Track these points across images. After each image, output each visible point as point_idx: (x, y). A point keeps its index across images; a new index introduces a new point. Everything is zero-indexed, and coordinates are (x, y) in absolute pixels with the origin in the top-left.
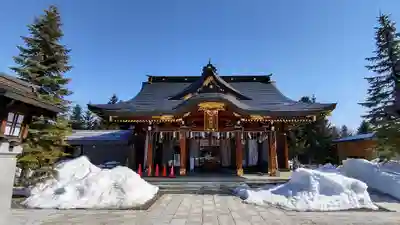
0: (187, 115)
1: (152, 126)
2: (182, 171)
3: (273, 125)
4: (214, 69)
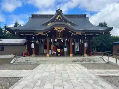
0: (49, 32)
1: (34, 37)
2: (48, 55)
3: (86, 36)
4: (61, 11)
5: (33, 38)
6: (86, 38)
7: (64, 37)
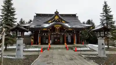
0: (51, 28)
2: (49, 44)
3: (75, 31)
4: (58, 13)
5: (40, 32)
6: (75, 32)
7: (60, 31)
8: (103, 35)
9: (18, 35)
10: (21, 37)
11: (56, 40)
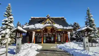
0: (44, 30)
2: (42, 43)
6: (64, 32)
7: (51, 32)
8: (87, 35)
9: (17, 36)
10: (19, 38)
11: (48, 39)
